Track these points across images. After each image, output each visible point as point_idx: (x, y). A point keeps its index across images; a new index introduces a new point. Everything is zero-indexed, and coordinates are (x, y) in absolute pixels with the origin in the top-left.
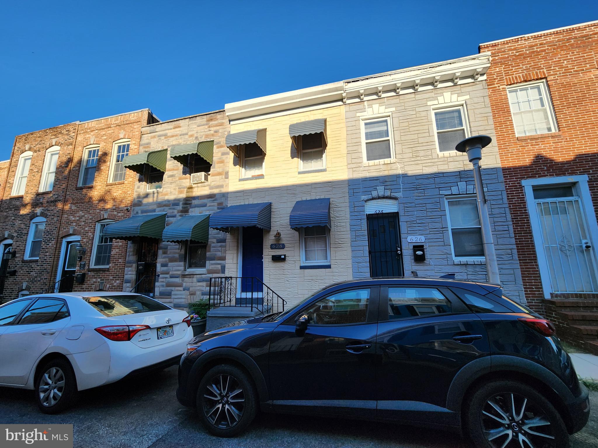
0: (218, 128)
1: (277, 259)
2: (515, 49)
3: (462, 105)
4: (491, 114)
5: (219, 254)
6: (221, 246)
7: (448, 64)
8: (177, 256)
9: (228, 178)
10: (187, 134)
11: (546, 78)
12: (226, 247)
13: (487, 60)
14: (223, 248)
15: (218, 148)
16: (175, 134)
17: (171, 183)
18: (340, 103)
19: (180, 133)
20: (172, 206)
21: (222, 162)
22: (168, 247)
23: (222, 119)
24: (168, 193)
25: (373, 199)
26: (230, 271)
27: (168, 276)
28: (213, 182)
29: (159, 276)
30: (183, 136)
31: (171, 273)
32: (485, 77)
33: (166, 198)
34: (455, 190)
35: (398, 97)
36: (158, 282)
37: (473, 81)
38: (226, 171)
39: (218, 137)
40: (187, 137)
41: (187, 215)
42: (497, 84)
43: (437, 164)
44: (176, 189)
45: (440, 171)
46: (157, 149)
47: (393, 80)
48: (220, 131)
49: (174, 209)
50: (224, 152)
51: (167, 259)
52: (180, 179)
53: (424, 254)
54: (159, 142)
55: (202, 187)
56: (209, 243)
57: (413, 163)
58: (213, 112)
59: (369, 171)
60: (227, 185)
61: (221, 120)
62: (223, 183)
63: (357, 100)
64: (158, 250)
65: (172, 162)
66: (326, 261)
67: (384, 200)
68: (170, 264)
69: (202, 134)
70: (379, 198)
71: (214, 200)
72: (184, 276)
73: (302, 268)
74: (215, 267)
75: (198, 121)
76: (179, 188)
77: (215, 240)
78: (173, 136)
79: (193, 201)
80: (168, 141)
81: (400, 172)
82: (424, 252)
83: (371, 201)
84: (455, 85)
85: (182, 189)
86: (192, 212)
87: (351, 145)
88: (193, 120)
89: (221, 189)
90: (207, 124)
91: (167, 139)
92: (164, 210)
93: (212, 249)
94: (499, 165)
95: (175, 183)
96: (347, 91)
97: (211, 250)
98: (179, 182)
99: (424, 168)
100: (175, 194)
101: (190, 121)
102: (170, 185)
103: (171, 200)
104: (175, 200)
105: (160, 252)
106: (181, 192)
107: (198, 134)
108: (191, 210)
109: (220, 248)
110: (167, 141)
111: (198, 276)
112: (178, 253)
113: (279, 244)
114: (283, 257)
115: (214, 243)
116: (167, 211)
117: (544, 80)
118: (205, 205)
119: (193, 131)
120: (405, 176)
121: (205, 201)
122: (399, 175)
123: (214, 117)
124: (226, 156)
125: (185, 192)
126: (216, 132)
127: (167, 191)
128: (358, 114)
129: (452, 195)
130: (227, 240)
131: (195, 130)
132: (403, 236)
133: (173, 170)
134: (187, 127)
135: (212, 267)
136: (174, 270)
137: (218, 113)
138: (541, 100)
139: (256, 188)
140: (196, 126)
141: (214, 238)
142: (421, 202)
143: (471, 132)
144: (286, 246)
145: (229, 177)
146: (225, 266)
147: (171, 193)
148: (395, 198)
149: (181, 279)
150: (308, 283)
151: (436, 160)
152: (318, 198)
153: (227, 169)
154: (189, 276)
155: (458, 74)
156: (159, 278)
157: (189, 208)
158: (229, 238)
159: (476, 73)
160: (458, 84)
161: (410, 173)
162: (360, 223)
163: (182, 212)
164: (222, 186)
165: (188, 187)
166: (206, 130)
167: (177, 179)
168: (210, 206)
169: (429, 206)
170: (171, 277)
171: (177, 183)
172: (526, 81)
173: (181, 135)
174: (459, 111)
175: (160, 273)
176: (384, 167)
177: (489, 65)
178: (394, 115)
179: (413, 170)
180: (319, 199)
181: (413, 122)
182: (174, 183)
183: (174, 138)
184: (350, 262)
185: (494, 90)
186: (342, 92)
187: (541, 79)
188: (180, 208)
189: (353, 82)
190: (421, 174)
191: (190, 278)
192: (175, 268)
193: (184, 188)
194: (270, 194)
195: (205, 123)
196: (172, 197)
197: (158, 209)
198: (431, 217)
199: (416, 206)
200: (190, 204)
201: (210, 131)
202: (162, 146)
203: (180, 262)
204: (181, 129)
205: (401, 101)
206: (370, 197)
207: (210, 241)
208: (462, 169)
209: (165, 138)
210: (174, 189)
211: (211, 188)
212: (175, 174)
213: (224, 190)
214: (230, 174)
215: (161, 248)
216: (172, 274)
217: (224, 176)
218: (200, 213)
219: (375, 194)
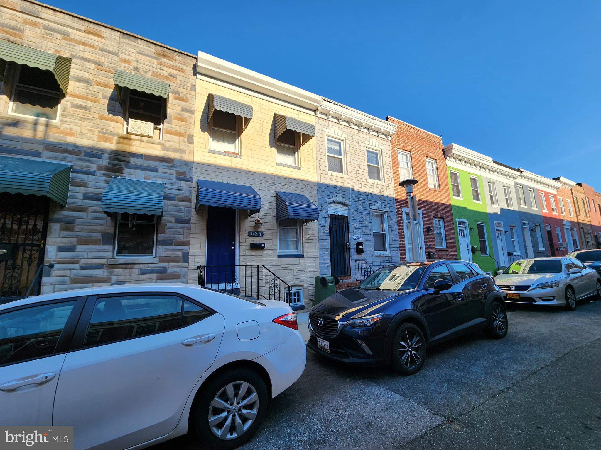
0: (176, 72)
1: (256, 247)
2: (401, 128)
3: (379, 151)
4: (391, 163)
5: (180, 237)
6: (182, 228)
7: (379, 121)
8: (98, 235)
9: (192, 143)
10: (117, 54)
11: (411, 152)
12: (190, 229)
13: (395, 129)
14: (185, 231)
15: (176, 99)
16: (89, 43)
17: (81, 118)
18: (313, 113)
19: (101, 45)
20: (85, 156)
21: (183, 120)
22: (75, 220)
23: (182, 64)
24: (74, 133)
25: (334, 203)
26: (196, 259)
27: (77, 266)
28: (168, 141)
29: (51, 266)
30: (106, 53)
31: (83, 261)
32: (390, 138)
33: (70, 139)
34: (376, 207)
35: (349, 128)
36: (49, 275)
37: (386, 138)
38: (189, 134)
39: (176, 85)
40: (115, 58)
41: (120, 177)
42: (394, 145)
43: (369, 186)
44: (94, 131)
45: (370, 192)
46: (42, 48)
47: (352, 115)
48: (179, 78)
49: (90, 162)
50: (186, 109)
51: (74, 240)
52: (102, 118)
53: (363, 249)
54: (49, 40)
55: (148, 142)
56: (163, 222)
57: (357, 182)
58: (168, 47)
59: (331, 180)
60: (192, 152)
61: (180, 63)
62: (186, 148)
63: (324, 117)
64: (50, 224)
65: (83, 85)
66: (297, 251)
67: (340, 205)
68: (80, 248)
69: (147, 67)
70: (337, 203)
71: (171, 166)
72: (113, 266)
73: (279, 256)
74: (173, 254)
75: (140, 46)
76: (99, 132)
77: (173, 219)
78: (84, 44)
79: (132, 160)
80: (72, 46)
81: (350, 186)
82: (363, 247)
83: (332, 204)
84: (378, 136)
85: (107, 135)
86: (130, 174)
87: (320, 153)
88: (131, 40)
89: (183, 155)
90: (156, 58)
91: (69, 43)
92: (64, 159)
93: (167, 230)
94: (394, 196)
95: (91, 121)
96: (322, 107)
97: (167, 232)
98: (101, 122)
99: (362, 187)
100: (91, 139)
101: (123, 38)
102: (80, 122)
103: (83, 147)
104: (91, 148)
105: (55, 227)
106: (106, 140)
107: (140, 66)
108: (126, 170)
109: (181, 231)
110: (68, 46)
111: (141, 266)
112: (101, 232)
113: (258, 232)
114: (263, 245)
115: (171, 222)
116: (71, 162)
117: (409, 153)
118: (156, 170)
119: (130, 56)
120: (352, 190)
121: (156, 164)
122: (350, 188)
123: (169, 55)
124: (189, 115)
125: (114, 141)
126: (173, 77)
127: (71, 129)
128: (325, 130)
129: (375, 210)
130: (192, 221)
131: (134, 55)
132: (351, 234)
133: (86, 98)
134: (116, 44)
135: (167, 254)
136: (89, 257)
137: (176, 53)
138: (407, 163)
139: (231, 166)
140: (134, 51)
141: (172, 216)
142: (361, 211)
143: (383, 171)
144: (264, 235)
145: (195, 143)
146: (188, 253)
147: (81, 134)
148: (346, 205)
149: (106, 270)
150: (284, 271)
151: (368, 184)
152: (294, 192)
153: (191, 132)
154: (124, 266)
155: (382, 130)
156: (53, 269)
157: (123, 166)
158: (195, 218)
159: (388, 134)
160: (380, 136)
161: (356, 189)
162: (325, 220)
163: (107, 169)
164: (183, 151)
165: (121, 135)
166: (154, 66)
167: (96, 116)
168: (163, 172)
169: (365, 215)
170: (83, 268)
171: (95, 122)
172: (404, 150)
173: (102, 50)
174: (376, 154)
175: (54, 261)
176: (341, 180)
177: (395, 133)
178: (347, 141)
179: (357, 187)
180: (295, 194)
181: (357, 152)
182: (88, 121)
183: (87, 48)
184: (317, 252)
185: (393, 149)
186: (319, 105)
187: (409, 151)
188: (105, 162)
189: (328, 101)
190: (361, 191)
191: (126, 268)
192: (91, 255)
193: (113, 134)
194: (248, 177)
195: (153, 55)
196: (85, 142)
197: (46, 154)
198: (365, 223)
199: (359, 213)
200: (125, 161)
201: (162, 70)
202: (57, 48)
203: (103, 244)
204: (103, 41)
205: (351, 133)
206: (332, 201)
207: (165, 220)
208: (380, 194)
209: (65, 39)
210: (90, 131)
211: (165, 148)
212: (91, 108)
213: (186, 157)
214: (196, 139)
215: (57, 221)
216: (85, 264)
217: (186, 140)
218: (145, 179)
219: (335, 199)
